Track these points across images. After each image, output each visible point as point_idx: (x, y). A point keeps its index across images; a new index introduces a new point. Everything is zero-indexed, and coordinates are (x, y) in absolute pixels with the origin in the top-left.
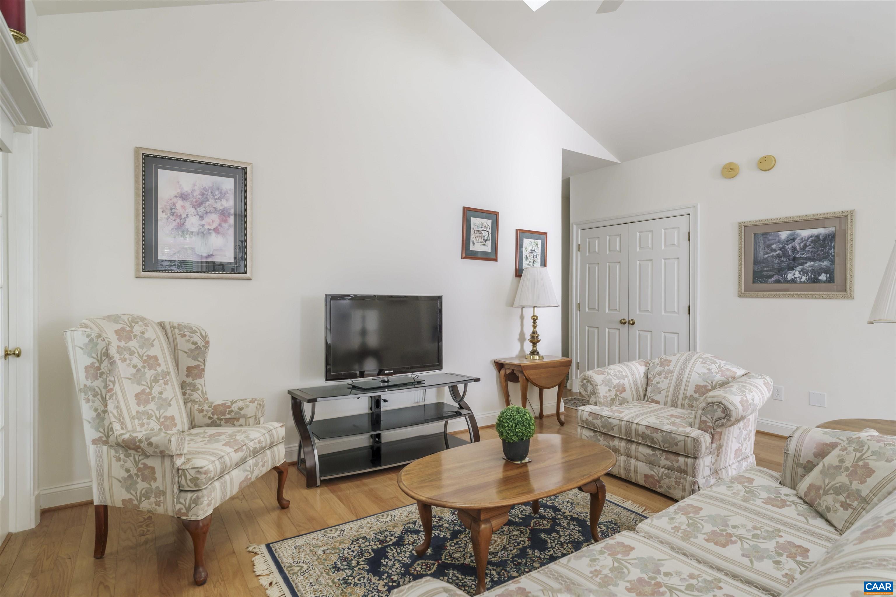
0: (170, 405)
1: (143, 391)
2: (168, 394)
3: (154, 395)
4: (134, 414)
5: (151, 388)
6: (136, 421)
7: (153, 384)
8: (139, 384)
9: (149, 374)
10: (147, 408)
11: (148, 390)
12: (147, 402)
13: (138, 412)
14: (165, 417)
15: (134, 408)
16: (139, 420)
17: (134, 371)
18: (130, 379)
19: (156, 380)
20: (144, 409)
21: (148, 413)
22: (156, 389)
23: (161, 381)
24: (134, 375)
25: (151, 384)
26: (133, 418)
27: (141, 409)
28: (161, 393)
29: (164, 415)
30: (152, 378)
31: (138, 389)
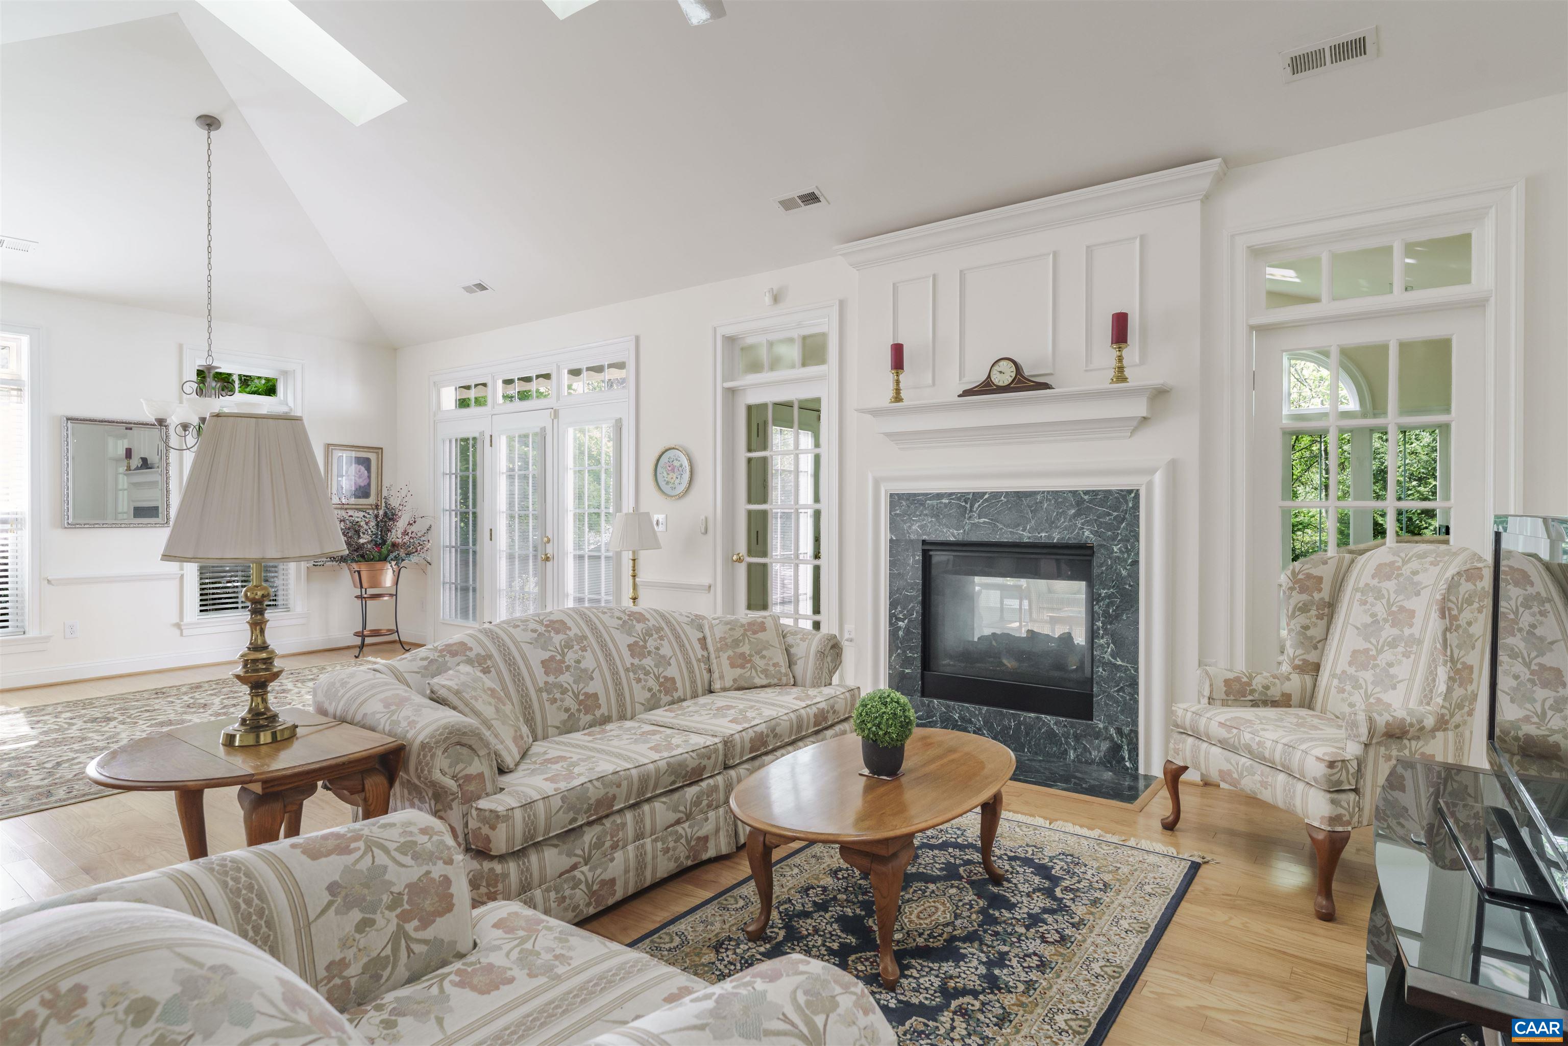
0: (1394, 687)
1: (1367, 651)
2: (1401, 671)
3: (1378, 662)
4: (1338, 671)
5: (1380, 652)
6: (1335, 682)
7: (1386, 648)
8: (1367, 639)
9: (1389, 632)
10: (1362, 674)
11: (1374, 653)
12: (1364, 667)
13: (1344, 672)
14: (1379, 700)
15: (1343, 665)
16: (1340, 682)
17: (1369, 620)
18: (1358, 628)
19: (1393, 644)
20: (1354, 673)
21: (1357, 681)
22: (1387, 656)
23: (1400, 649)
24: (1366, 626)
25: (1383, 646)
26: (1337, 676)
27: (1351, 670)
28: (1390, 665)
29: (1378, 695)
30: (1390, 639)
31: (1361, 645)
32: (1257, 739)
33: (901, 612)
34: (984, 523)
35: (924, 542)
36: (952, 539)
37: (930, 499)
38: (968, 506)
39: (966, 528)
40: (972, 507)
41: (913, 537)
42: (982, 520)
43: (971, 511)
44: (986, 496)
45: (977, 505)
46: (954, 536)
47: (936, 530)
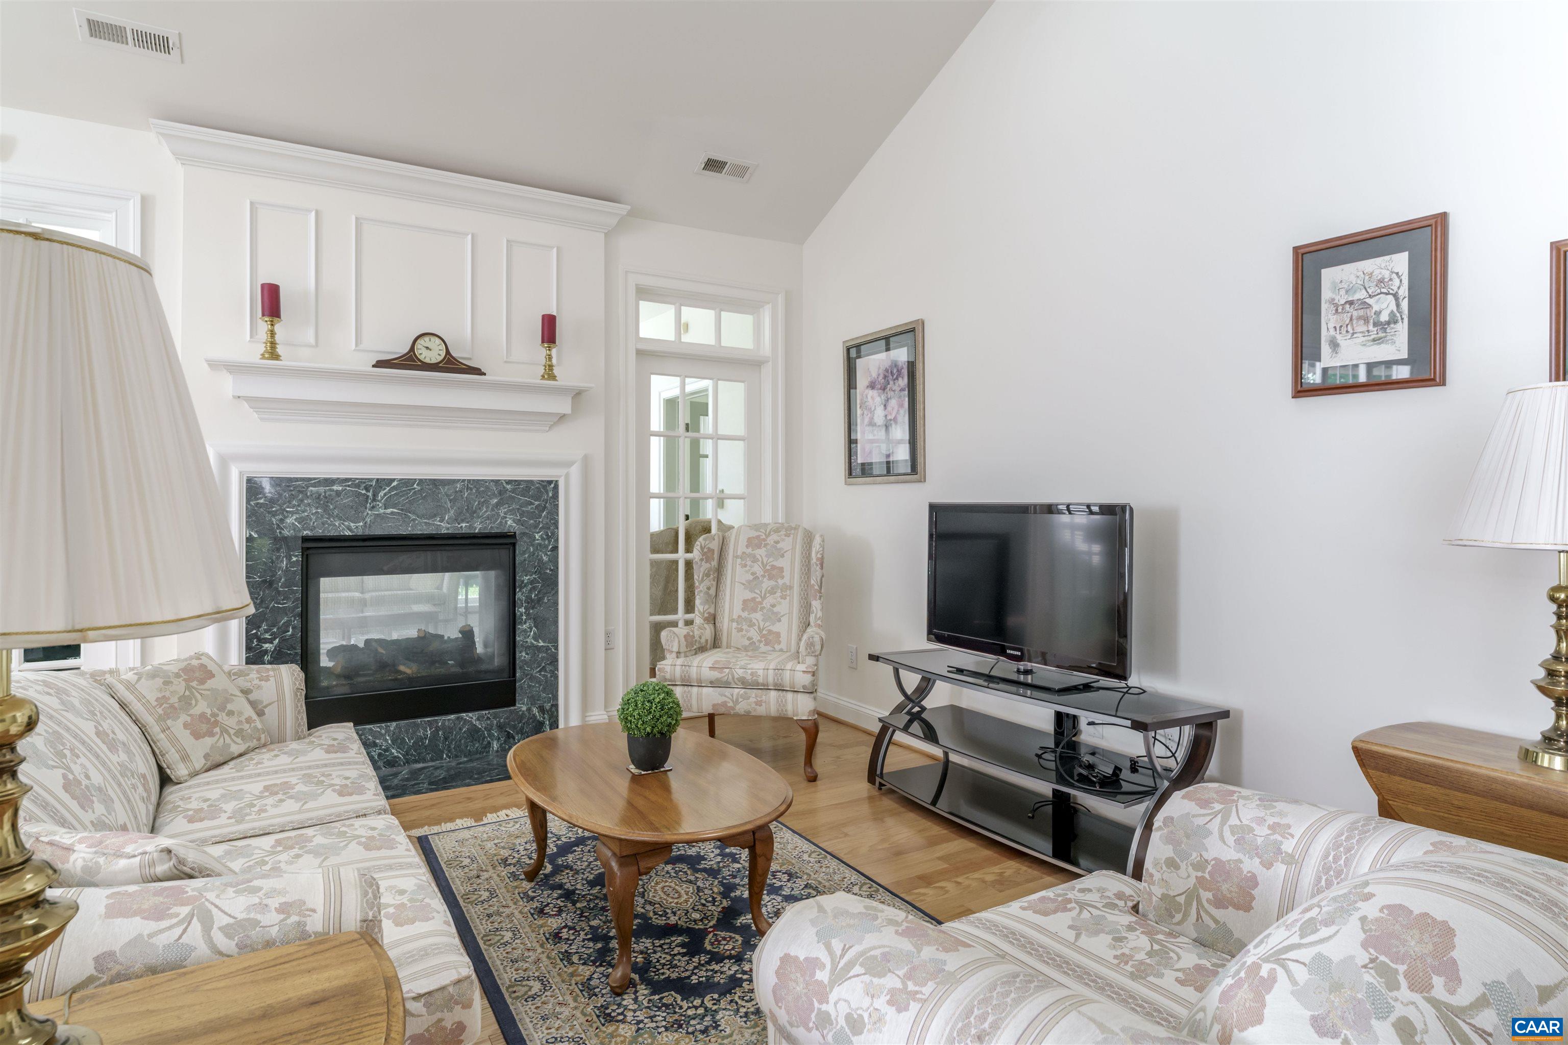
0: (779, 620)
1: (754, 599)
2: (782, 608)
3: (764, 605)
4: (733, 617)
5: (764, 598)
6: (735, 625)
7: (768, 595)
8: (752, 591)
9: (767, 584)
10: (753, 616)
11: (759, 599)
12: (754, 610)
13: (739, 617)
14: (770, 631)
15: (737, 611)
16: (738, 624)
17: (751, 577)
18: (744, 584)
19: (772, 591)
20: (747, 616)
21: (751, 621)
22: (769, 600)
23: (778, 594)
24: (749, 582)
25: (765, 594)
26: (732, 620)
27: (745, 614)
28: (773, 606)
29: (769, 628)
30: (769, 589)
31: (748, 595)
32: (749, 671)
33: (266, 631)
34: (392, 513)
35: (305, 539)
36: (348, 533)
37: (314, 485)
38: (370, 494)
39: (368, 520)
40: (375, 495)
41: (286, 533)
42: (389, 511)
43: (374, 500)
44: (395, 484)
45: (382, 494)
46: (350, 530)
47: (323, 524)
